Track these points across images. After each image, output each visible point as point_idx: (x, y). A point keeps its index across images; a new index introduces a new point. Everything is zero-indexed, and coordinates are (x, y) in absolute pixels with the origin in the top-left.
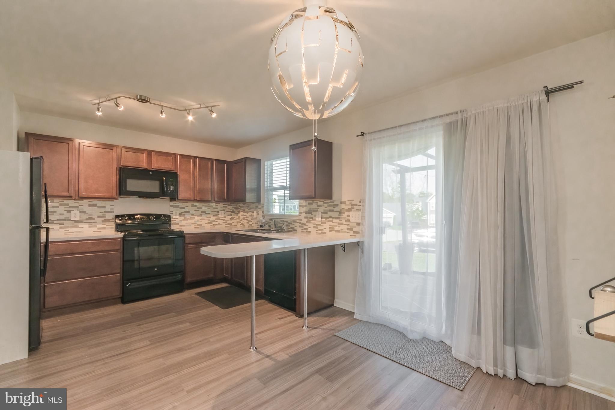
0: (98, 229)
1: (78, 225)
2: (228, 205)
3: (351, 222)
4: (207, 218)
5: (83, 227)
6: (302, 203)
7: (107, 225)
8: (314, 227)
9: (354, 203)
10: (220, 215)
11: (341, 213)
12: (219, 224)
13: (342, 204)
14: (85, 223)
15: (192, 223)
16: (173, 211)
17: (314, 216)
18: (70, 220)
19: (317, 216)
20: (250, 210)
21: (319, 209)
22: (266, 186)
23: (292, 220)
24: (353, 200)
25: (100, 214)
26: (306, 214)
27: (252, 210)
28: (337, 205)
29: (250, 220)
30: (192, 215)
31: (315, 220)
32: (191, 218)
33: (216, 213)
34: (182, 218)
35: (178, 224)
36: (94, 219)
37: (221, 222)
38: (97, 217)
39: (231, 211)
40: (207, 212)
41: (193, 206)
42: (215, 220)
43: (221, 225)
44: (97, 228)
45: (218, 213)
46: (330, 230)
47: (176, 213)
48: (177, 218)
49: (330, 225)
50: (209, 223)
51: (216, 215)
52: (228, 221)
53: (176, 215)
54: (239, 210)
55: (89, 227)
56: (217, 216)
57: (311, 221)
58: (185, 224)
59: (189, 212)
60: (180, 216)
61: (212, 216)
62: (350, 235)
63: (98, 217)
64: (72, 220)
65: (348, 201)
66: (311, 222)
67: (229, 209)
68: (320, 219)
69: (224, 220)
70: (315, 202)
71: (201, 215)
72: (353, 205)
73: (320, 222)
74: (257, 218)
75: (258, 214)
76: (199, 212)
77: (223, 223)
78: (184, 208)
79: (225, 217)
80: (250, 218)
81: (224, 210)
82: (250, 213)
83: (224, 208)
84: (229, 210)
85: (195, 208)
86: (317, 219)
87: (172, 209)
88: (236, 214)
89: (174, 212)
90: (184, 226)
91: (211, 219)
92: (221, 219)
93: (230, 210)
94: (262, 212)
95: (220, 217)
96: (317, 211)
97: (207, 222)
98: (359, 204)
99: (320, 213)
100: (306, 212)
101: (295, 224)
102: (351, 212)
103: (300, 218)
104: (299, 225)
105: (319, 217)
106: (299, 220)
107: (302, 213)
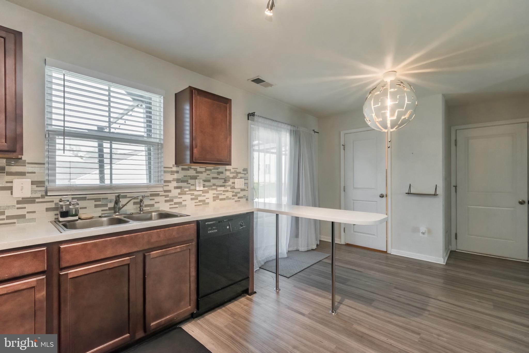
3: (235, 189)
6: (172, 168)
8: (192, 199)
9: (238, 171)
11: (226, 180)
13: (227, 172)
17: (191, 185)
19: (197, 185)
21: (199, 176)
22: (48, 122)
24: (237, 169)
26: (177, 182)
28: (222, 173)
31: (195, 190)
46: (213, 199)
49: (213, 194)
57: (188, 191)
62: (235, 201)
65: (233, 168)
66: (187, 193)
68: (202, 188)
70: (192, 167)
72: (237, 173)
73: (202, 191)
86: (198, 189)
94: (33, 183)
96: (196, 178)
98: (242, 172)
99: (201, 181)
100: (178, 180)
101: (157, 199)
102: (236, 179)
103: (166, 188)
104: (164, 199)
105: (200, 186)
106: (165, 191)
107: (169, 182)
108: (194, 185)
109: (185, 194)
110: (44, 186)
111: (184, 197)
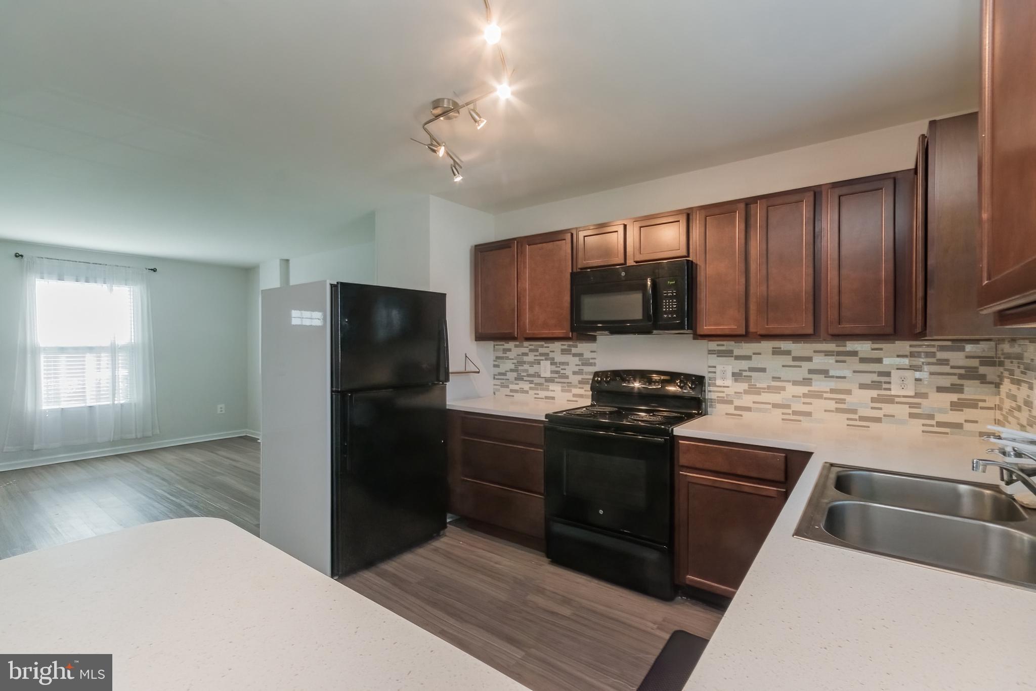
0: (574, 395)
1: (549, 386)
2: (942, 349)
4: (832, 391)
5: (554, 391)
7: (585, 391)
10: (892, 386)
14: (557, 382)
15: (775, 406)
16: (715, 367)
18: (539, 376)
20: (1025, 374)
25: (576, 369)
30: (776, 379)
32: (769, 389)
33: (875, 377)
34: (742, 386)
35: (731, 402)
36: (567, 377)
38: (571, 373)
39: (960, 371)
40: (831, 373)
41: (776, 352)
44: (571, 394)
45: (885, 379)
47: (724, 372)
48: (728, 387)
50: (838, 410)
51: (875, 385)
52: (939, 411)
53: (723, 379)
54: (1002, 370)
55: (562, 391)
56: (880, 389)
58: (751, 405)
59: (763, 370)
60: (736, 381)
61: (853, 387)
63: (574, 373)
64: (542, 376)
67: (943, 362)
69: (914, 406)
71: (806, 382)
76: (802, 372)
77: (913, 416)
78: (748, 358)
79: (922, 396)
81: (916, 369)
82: (1024, 391)
83: (918, 360)
84: (946, 369)
85: (788, 360)
87: (713, 360)
89: (719, 369)
90: (749, 409)
92: (897, 399)
93: (955, 368)
95: (893, 393)
97: (832, 405)
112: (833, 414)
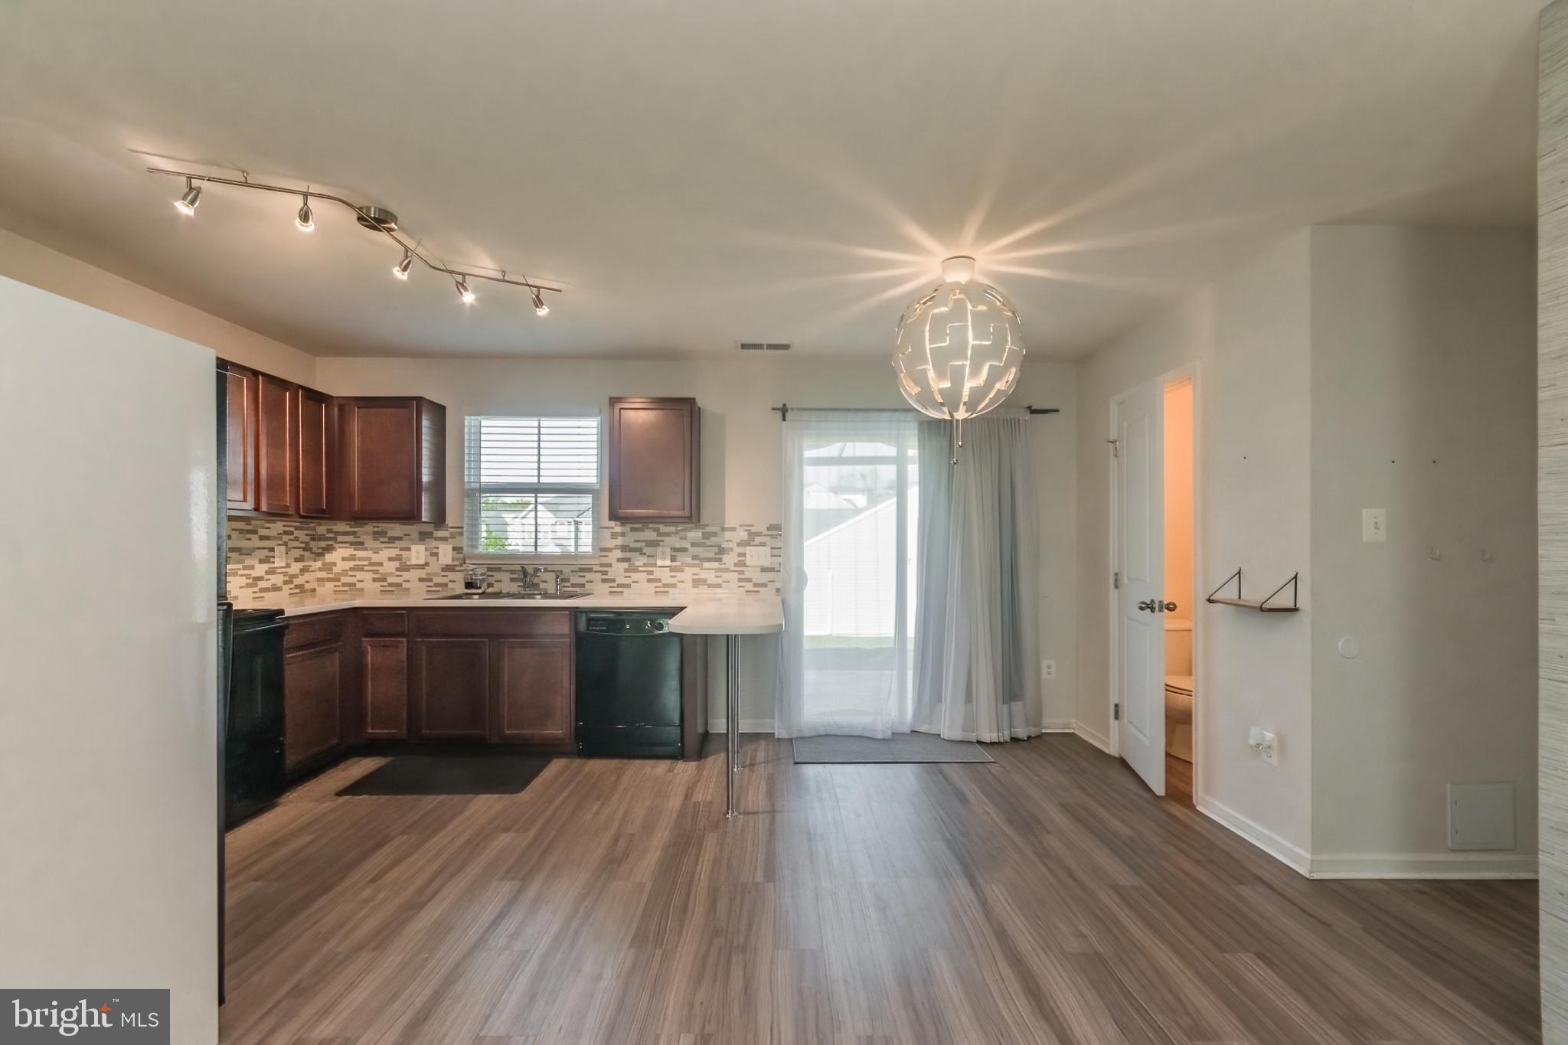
2: (297, 528)
3: (748, 566)
4: (244, 568)
6: (613, 528)
9: (753, 530)
10: (276, 560)
11: (722, 551)
12: (276, 589)
13: (726, 532)
17: (648, 556)
19: (659, 556)
20: (393, 543)
21: (662, 541)
22: (466, 479)
23: (576, 568)
24: (752, 526)
26: (622, 551)
27: (398, 544)
28: (715, 534)
29: (394, 571)
31: (655, 565)
33: (266, 552)
37: (277, 580)
39: (303, 545)
42: (263, 574)
43: (279, 589)
45: (271, 554)
49: (694, 574)
51: (267, 560)
52: (296, 576)
54: (332, 543)
56: (269, 562)
57: (641, 566)
61: (255, 562)
62: (747, 591)
65: (741, 526)
66: (641, 569)
67: (297, 539)
68: (668, 562)
69: (285, 574)
70: (651, 527)
72: (752, 535)
73: (668, 569)
74: (427, 564)
75: (436, 555)
77: (285, 583)
79: (288, 566)
80: (390, 567)
81: (286, 544)
82: (393, 553)
83: (285, 538)
84: (297, 544)
86: (660, 563)
88: (314, 555)
91: (254, 573)
92: (279, 570)
93: (302, 543)
94: (454, 549)
95: (276, 565)
96: (658, 545)
98: (765, 532)
99: (668, 550)
100: (624, 548)
101: (589, 576)
102: (748, 548)
103: (604, 560)
104: (599, 576)
105: (664, 559)
106: (602, 565)
107: (610, 550)
108: (652, 556)
109: (637, 571)
110: (462, 553)
111: (635, 576)
112: (245, 589)
